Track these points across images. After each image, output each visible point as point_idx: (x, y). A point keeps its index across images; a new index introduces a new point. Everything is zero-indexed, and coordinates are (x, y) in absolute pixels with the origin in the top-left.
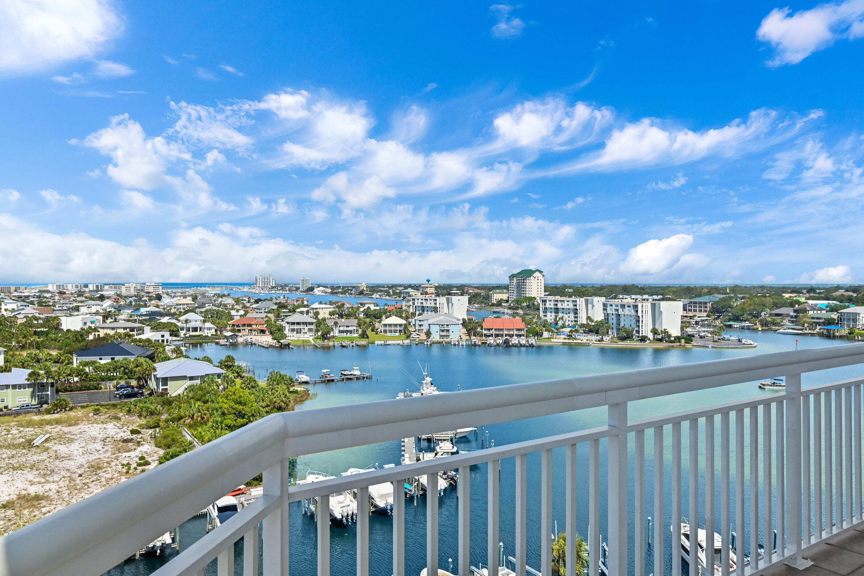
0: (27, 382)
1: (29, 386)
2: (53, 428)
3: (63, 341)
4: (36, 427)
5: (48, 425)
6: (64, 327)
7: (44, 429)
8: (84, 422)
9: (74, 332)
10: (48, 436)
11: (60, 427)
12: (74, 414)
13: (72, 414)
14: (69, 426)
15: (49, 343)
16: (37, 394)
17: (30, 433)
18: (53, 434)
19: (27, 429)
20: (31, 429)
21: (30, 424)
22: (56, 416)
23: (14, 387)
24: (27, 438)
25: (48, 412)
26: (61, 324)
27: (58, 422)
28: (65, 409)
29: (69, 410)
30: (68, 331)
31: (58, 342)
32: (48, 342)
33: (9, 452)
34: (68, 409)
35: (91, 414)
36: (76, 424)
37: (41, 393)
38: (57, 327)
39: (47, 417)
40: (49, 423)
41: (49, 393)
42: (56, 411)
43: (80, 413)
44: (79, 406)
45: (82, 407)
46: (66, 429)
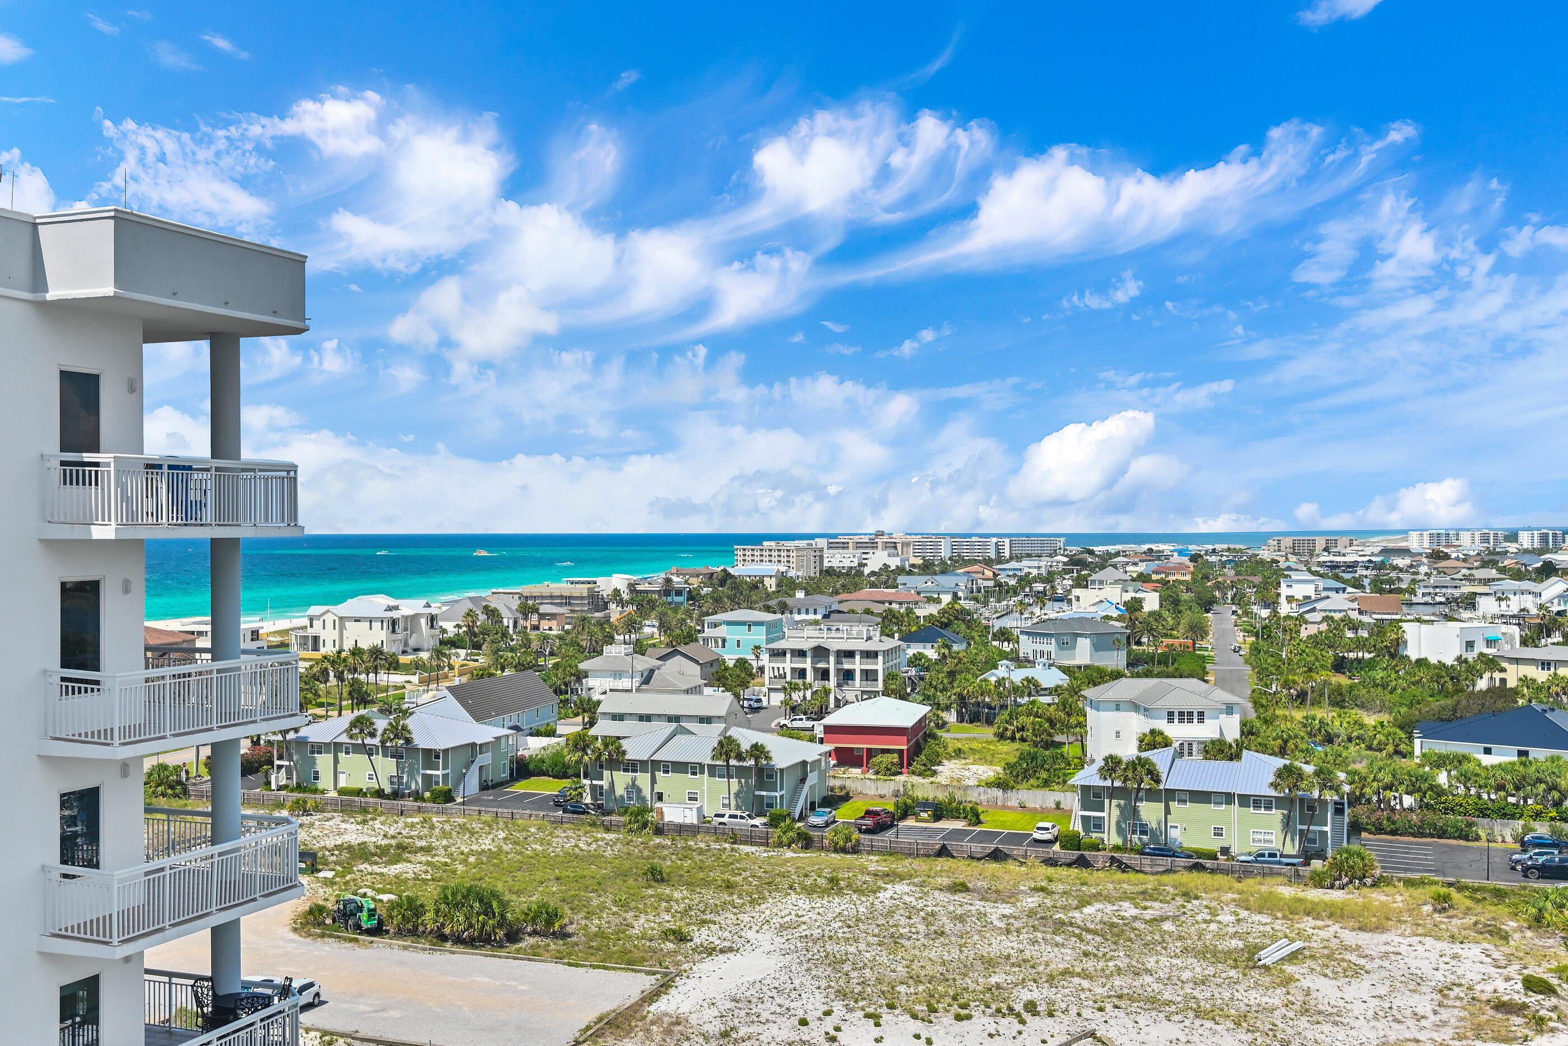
0: (1273, 793)
1: (1280, 803)
2: (1319, 929)
3: (1404, 690)
4: (1279, 915)
5: (1308, 915)
6: (1413, 653)
7: (1297, 926)
8: (1403, 927)
9: (1435, 667)
10: (1298, 945)
11: (1336, 927)
12: (1383, 898)
13: (1378, 897)
14: (1360, 929)
15: (1369, 692)
16: (1299, 827)
17: (1261, 928)
18: (1314, 944)
19: (1257, 918)
20: (1265, 919)
21: (1267, 905)
22: (1336, 895)
23: (1245, 800)
24: (1251, 940)
25: (1318, 881)
26: (1405, 642)
27: (1335, 913)
28: (1361, 879)
29: (1372, 886)
30: (1421, 662)
31: (1391, 693)
32: (1364, 691)
33: (1198, 968)
34: (1369, 881)
35: (1427, 908)
36: (1379, 928)
37: (1305, 827)
38: (1394, 650)
39: (1314, 894)
40: (1312, 911)
41: (1327, 829)
42: (1337, 883)
43: (1399, 898)
44: (1399, 880)
45: (1409, 883)
46: (1350, 937)
